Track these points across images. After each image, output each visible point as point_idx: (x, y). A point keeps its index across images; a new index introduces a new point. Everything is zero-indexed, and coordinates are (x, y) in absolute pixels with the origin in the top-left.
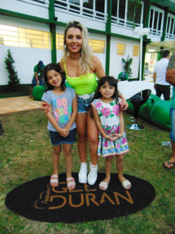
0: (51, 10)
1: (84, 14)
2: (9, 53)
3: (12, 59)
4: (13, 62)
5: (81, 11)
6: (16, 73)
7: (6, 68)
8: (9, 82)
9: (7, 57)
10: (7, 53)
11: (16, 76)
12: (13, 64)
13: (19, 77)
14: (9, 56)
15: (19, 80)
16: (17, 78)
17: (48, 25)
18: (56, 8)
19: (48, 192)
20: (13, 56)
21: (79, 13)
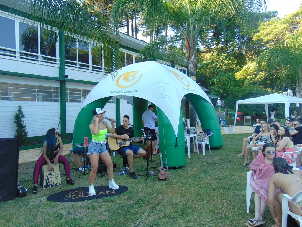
0: (62, 69)
1: (92, 70)
2: (20, 109)
3: (22, 114)
4: (23, 116)
5: (91, 68)
6: (24, 127)
7: (15, 122)
8: (16, 136)
9: (17, 112)
10: (18, 108)
11: (25, 129)
12: (23, 119)
13: (27, 131)
14: (20, 111)
15: (27, 133)
16: (25, 132)
17: (59, 82)
18: (66, 67)
19: (70, 195)
20: (23, 111)
21: (89, 69)
